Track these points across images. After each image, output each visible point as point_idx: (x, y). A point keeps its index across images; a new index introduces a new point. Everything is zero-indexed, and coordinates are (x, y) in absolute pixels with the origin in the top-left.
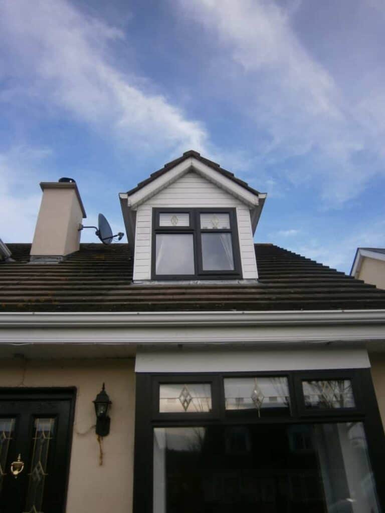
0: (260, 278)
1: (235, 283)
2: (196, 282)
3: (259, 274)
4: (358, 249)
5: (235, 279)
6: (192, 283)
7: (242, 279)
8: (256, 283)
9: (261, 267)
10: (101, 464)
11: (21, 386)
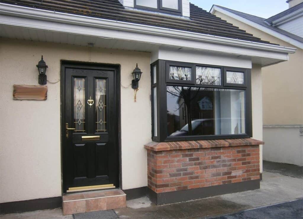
0: (190, 17)
1: (178, 17)
2: (158, 13)
3: (190, 15)
4: (213, 5)
5: (178, 15)
6: (156, 13)
7: (182, 16)
8: (188, 19)
9: (192, 11)
10: (135, 101)
11: (90, 61)
